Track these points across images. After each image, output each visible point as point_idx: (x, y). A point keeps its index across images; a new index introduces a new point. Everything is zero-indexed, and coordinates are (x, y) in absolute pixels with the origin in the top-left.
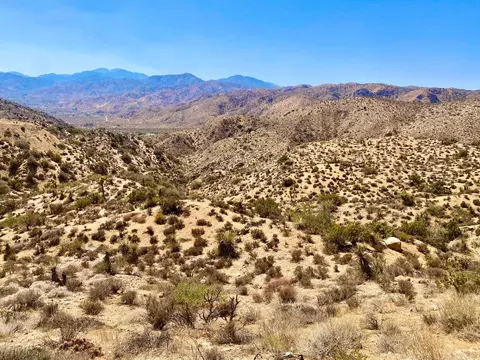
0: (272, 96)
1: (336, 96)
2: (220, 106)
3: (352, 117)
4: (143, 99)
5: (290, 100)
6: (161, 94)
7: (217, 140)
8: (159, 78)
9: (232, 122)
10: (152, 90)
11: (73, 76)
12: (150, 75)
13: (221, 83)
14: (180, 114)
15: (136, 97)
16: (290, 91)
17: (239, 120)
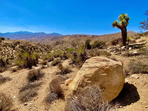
0: (63, 37)
1: (75, 37)
2: (52, 39)
3: (82, 40)
4: (33, 38)
5: (66, 38)
6: (37, 37)
7: (56, 46)
8: (36, 33)
9: (58, 42)
10: (35, 36)
11: (14, 33)
12: (34, 33)
13: (51, 34)
14: (43, 41)
15: (31, 37)
16: (66, 36)
17: (59, 41)
